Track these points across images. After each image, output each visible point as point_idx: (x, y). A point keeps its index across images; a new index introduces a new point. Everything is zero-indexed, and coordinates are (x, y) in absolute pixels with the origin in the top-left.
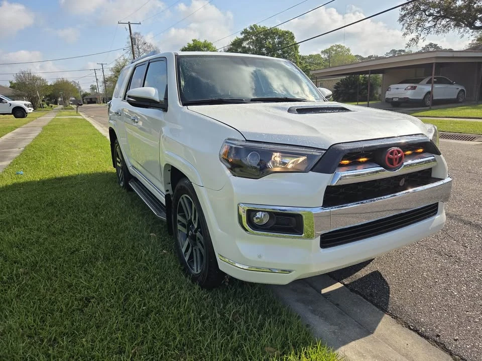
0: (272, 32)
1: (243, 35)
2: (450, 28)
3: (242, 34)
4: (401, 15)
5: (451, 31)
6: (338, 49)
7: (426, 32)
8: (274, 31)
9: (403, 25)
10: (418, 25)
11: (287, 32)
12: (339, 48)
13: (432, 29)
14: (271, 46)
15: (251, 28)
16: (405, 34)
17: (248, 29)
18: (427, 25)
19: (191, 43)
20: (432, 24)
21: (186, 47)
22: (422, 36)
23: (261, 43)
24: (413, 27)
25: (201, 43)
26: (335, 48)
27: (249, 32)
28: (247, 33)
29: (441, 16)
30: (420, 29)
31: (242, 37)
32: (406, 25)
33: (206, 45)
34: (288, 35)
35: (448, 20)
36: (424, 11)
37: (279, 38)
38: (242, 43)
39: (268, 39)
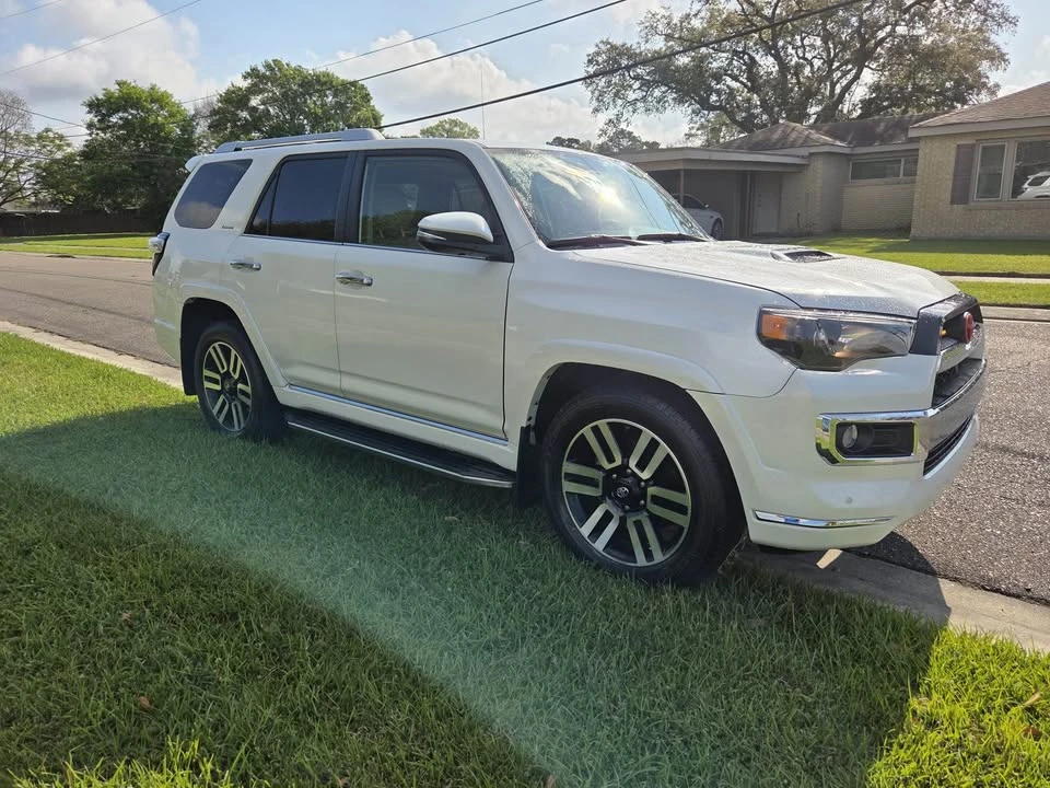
0: (318, 81)
1: (249, 81)
2: (667, 104)
3: (245, 78)
4: (587, 72)
5: (668, 111)
6: (455, 129)
7: (630, 109)
8: (323, 79)
9: (593, 93)
10: (616, 95)
11: (354, 84)
12: (456, 126)
13: (639, 104)
14: (319, 111)
15: (268, 66)
16: (596, 110)
17: (262, 69)
18: (632, 96)
19: (114, 88)
20: (639, 94)
21: (100, 97)
22: (625, 116)
23: (295, 103)
24: (607, 98)
25: (143, 91)
26: (447, 126)
27: (264, 76)
28: (257, 76)
29: (654, 81)
30: (620, 102)
31: (244, 84)
32: (597, 93)
33: (155, 97)
34: (355, 92)
35: (664, 89)
36: (628, 68)
37: (335, 96)
38: (249, 100)
39: (311, 95)
